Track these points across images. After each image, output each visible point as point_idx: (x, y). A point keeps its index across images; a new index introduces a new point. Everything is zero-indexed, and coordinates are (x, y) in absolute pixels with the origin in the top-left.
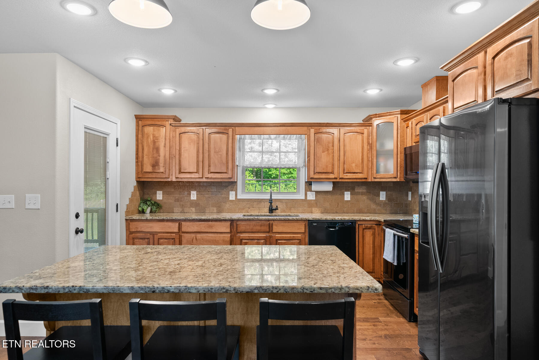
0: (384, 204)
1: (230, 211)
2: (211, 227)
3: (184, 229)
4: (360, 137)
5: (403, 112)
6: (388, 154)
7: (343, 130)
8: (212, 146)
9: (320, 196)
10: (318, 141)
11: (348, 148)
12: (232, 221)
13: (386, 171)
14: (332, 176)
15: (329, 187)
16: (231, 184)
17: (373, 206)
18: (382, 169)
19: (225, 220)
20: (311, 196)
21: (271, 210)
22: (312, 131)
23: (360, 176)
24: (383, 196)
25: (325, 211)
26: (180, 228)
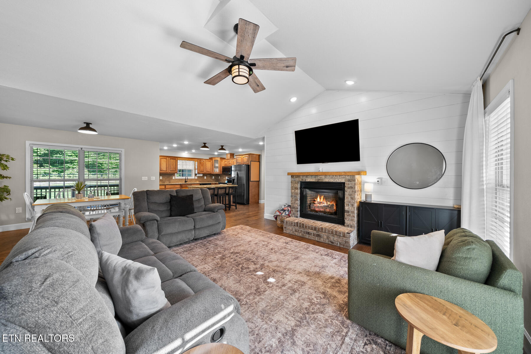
0: (213, 179)
1: (173, 182)
2: (174, 186)
3: (166, 187)
4: (210, 162)
5: (221, 158)
6: (217, 167)
7: (206, 160)
8: (171, 163)
9: (198, 178)
10: (200, 163)
11: (207, 165)
12: (180, 184)
13: (216, 171)
14: (203, 172)
15: (201, 175)
16: (173, 174)
17: (211, 180)
18: (215, 171)
19: (178, 184)
20: (196, 178)
21: (186, 182)
22: (199, 160)
23: (210, 172)
24: (213, 177)
25: (200, 182)
26: (165, 187)
